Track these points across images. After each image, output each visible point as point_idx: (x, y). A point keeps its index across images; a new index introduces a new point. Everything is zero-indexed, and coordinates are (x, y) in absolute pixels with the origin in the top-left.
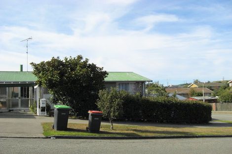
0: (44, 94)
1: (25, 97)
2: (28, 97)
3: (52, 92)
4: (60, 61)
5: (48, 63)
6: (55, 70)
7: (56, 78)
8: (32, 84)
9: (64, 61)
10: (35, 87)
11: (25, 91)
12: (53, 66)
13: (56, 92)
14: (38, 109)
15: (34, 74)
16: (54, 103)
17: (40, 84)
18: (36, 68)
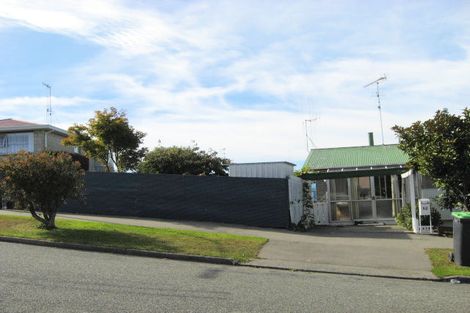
0: (423, 187)
1: (383, 195)
2: (390, 196)
3: (443, 185)
4: (453, 117)
5: (429, 124)
6: (446, 137)
7: (450, 153)
8: (397, 170)
9: (463, 118)
10: (404, 176)
11: (383, 186)
12: (440, 130)
13: (451, 183)
14: (414, 220)
15: (400, 148)
16: (446, 206)
17: (416, 168)
18: (405, 137)
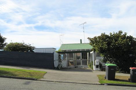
0: (97, 56)
1: (84, 58)
2: (86, 59)
3: (103, 56)
4: (107, 35)
5: (99, 37)
6: (104, 41)
7: (105, 46)
8: (89, 51)
9: (110, 35)
10: (91, 53)
11: (84, 56)
12: (103, 39)
13: (105, 55)
14: (94, 66)
15: (90, 44)
16: (104, 62)
17: (95, 50)
18: (91, 41)
